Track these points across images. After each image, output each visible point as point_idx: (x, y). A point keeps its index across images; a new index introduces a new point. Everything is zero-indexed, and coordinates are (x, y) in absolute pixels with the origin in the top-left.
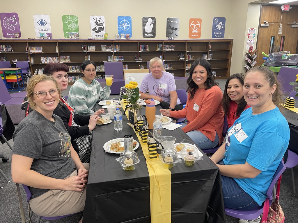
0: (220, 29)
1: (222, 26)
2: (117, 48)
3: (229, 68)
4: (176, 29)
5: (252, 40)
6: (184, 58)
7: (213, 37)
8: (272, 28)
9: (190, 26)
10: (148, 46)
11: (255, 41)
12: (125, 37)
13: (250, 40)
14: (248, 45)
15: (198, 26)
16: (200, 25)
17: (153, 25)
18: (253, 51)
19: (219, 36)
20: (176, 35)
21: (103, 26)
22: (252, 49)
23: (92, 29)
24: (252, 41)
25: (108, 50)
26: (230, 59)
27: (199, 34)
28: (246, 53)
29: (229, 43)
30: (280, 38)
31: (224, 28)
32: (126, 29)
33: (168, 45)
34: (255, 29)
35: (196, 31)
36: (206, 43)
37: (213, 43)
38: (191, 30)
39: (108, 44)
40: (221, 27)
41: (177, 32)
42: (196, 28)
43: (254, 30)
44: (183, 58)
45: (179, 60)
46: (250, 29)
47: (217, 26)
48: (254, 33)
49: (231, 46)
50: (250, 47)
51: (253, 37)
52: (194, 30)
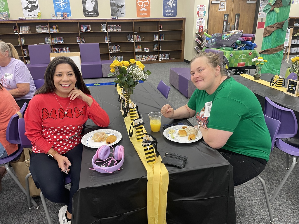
0: (171, 7)
1: (173, 4)
2: (55, 29)
3: (182, 50)
4: (122, 6)
5: (202, 19)
6: (132, 40)
7: (164, 15)
9: (137, 4)
10: (90, 26)
11: (205, 19)
12: (62, 16)
13: (200, 19)
14: (198, 24)
15: (146, 4)
16: (149, 2)
17: (94, 2)
18: (203, 31)
19: (172, 15)
20: (122, 13)
21: (36, 4)
22: (202, 28)
23: (24, 8)
24: (203, 20)
25: (44, 31)
26: (183, 40)
27: (148, 12)
28: (196, 33)
29: (181, 22)
30: (234, 16)
31: (176, 5)
32: (64, 7)
33: (114, 25)
35: (144, 9)
36: (155, 23)
37: (163, 22)
38: (138, 8)
39: (44, 24)
41: (123, 10)
42: (144, 5)
43: (203, 7)
44: (131, 40)
45: (127, 41)
46: (200, 6)
47: (167, 3)
48: (204, 11)
49: (183, 26)
50: (200, 27)
51: (203, 15)
52: (142, 7)
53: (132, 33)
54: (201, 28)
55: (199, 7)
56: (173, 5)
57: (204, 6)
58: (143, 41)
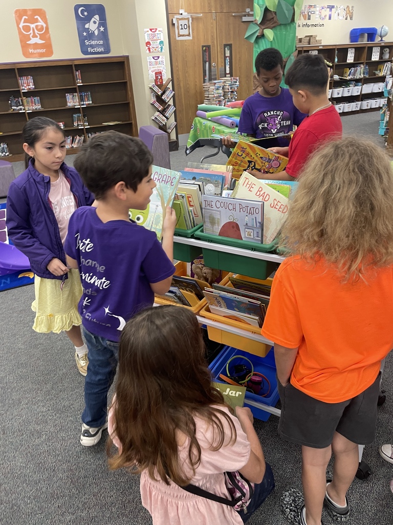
0: (96, 33)
1: (99, 26)
3: (133, 123)
5: (158, 57)
6: (21, 107)
7: (85, 52)
8: (201, 25)
9: (19, 28)
11: (165, 58)
13: (153, 58)
14: (152, 69)
16: (45, 26)
18: (164, 83)
19: (99, 50)
22: (161, 77)
24: (160, 59)
26: (131, 102)
27: (48, 47)
28: (151, 88)
29: (121, 65)
30: (221, 48)
31: (106, 29)
34: (161, 29)
35: (37, 40)
36: (66, 69)
37: (84, 67)
40: (98, 28)
42: (36, 31)
43: (157, 32)
44: (19, 107)
45: (10, 111)
46: (150, 31)
47: (87, 26)
48: (159, 41)
49: (127, 72)
50: (156, 73)
51: (160, 50)
52: (33, 37)
53: (17, 94)
54: (159, 77)
55: (148, 31)
56: (99, 30)
57: (157, 30)
58: (45, 108)
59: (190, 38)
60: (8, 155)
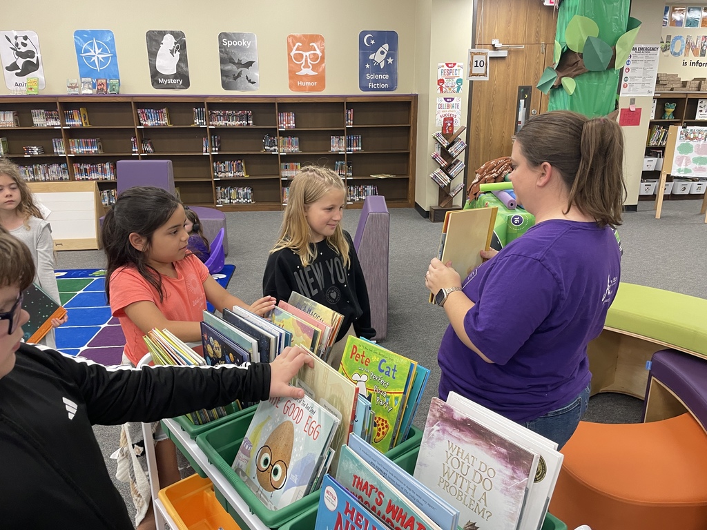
0: (382, 65)
1: (387, 57)
2: (76, 118)
3: (411, 178)
4: (249, 64)
5: (452, 99)
6: (276, 148)
7: (364, 87)
9: (290, 56)
10: (165, 111)
11: (462, 100)
12: (94, 87)
13: (445, 99)
14: (442, 114)
15: (315, 57)
16: (320, 55)
17: (178, 53)
18: (455, 131)
19: (383, 86)
20: (250, 81)
21: (35, 58)
22: (452, 124)
23: (7, 68)
24: (454, 102)
25: (52, 123)
26: (412, 152)
27: (320, 80)
29: (407, 106)
31: (395, 62)
32: (102, 64)
33: (229, 110)
34: (461, 64)
35: (310, 72)
36: (337, 106)
37: (358, 106)
38: (293, 68)
39: (49, 105)
40: (386, 60)
41: (253, 73)
43: (456, 67)
44: (274, 148)
45: (262, 152)
46: (445, 66)
47: (371, 57)
48: (457, 78)
49: (412, 114)
50: (445, 119)
51: (456, 90)
52: (304, 67)
53: (273, 132)
54: (449, 125)
55: (443, 66)
56: (386, 61)
57: (456, 66)
58: (303, 151)
59: (487, 79)
60: (250, 202)
